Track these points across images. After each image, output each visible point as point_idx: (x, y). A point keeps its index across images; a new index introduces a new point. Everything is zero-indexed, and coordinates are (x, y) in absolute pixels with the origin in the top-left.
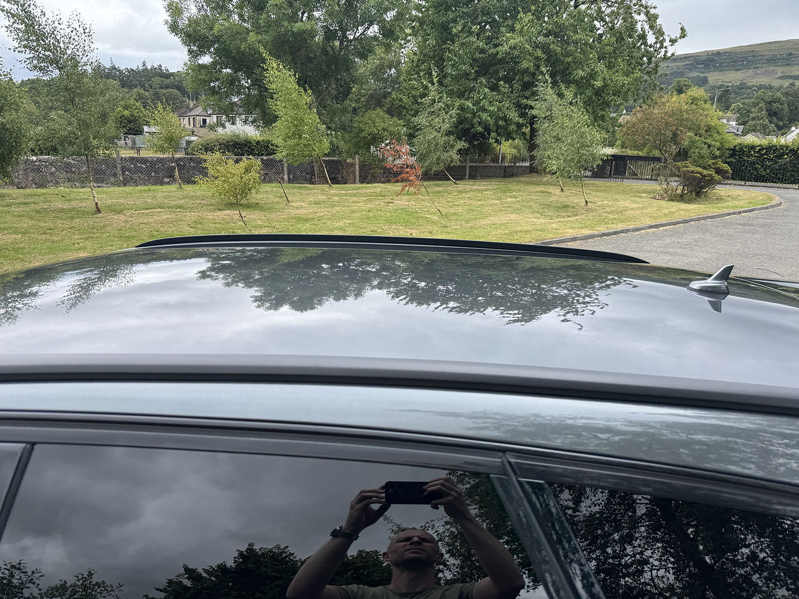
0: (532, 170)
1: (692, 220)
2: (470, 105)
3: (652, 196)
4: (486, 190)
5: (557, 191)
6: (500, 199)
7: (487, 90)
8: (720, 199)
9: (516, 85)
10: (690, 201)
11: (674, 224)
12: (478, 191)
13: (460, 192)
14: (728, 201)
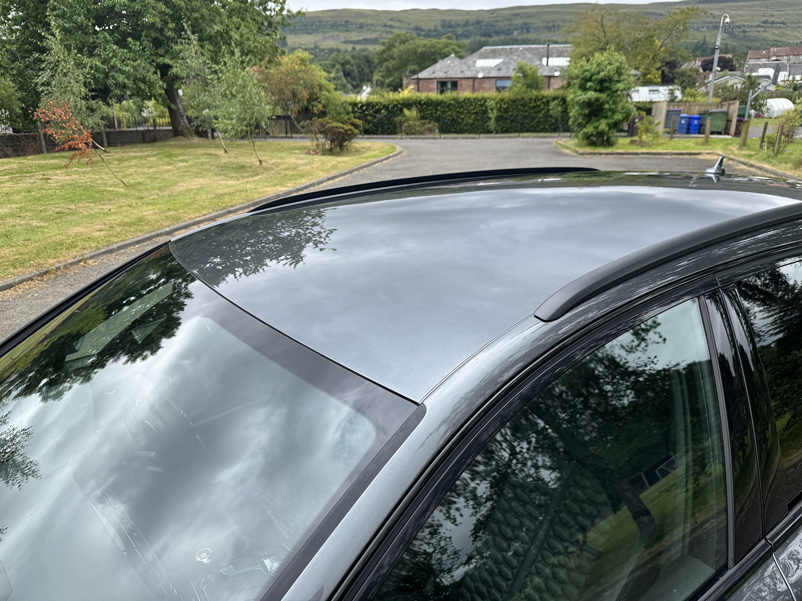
0: (177, 132)
1: (354, 170)
2: (99, 64)
3: (305, 152)
4: (149, 156)
5: (221, 152)
6: (170, 164)
7: (115, 47)
8: (358, 151)
9: (146, 42)
10: (338, 154)
11: (344, 174)
12: (141, 158)
13: (121, 160)
14: (365, 152)
